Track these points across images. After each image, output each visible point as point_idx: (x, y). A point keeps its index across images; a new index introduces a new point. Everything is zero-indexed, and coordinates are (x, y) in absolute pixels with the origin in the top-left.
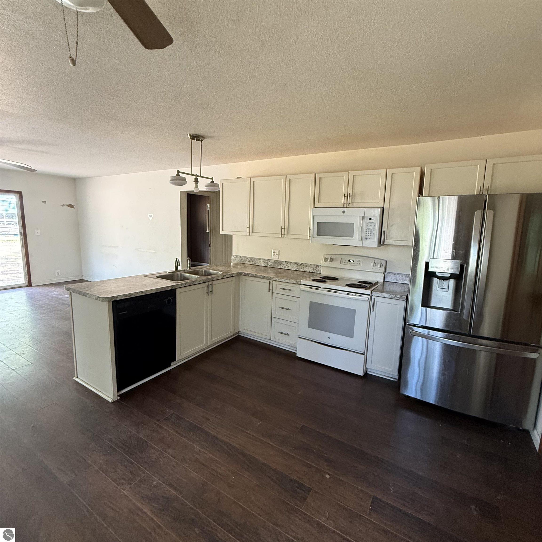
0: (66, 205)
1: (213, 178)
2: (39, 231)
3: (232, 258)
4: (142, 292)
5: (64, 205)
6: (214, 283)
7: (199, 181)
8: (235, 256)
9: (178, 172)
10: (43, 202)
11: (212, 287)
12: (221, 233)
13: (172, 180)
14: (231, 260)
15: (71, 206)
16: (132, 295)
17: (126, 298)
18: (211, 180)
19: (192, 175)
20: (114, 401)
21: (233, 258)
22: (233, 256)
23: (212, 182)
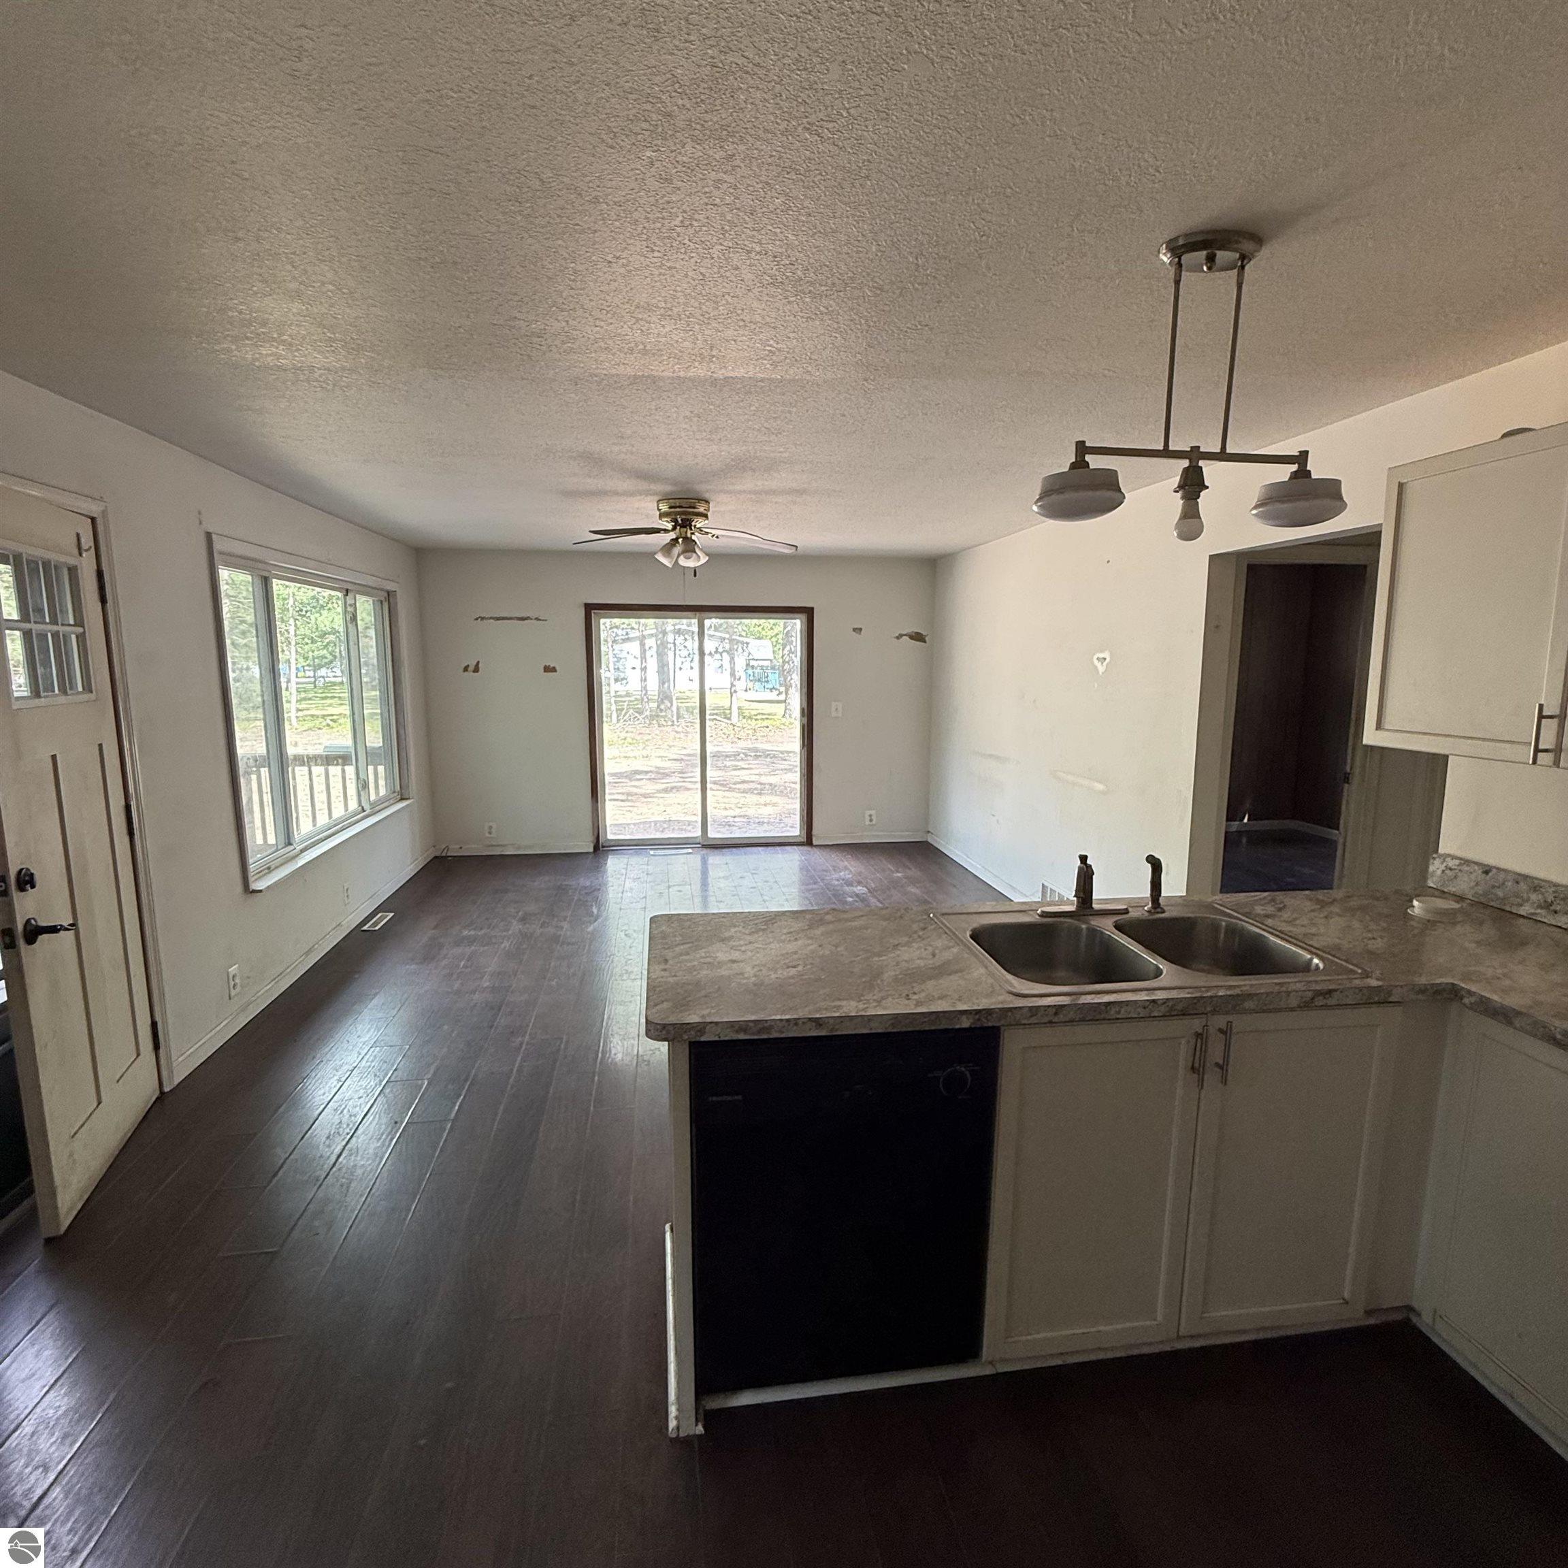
0: (905, 635)
1: (1304, 455)
2: (840, 705)
3: (1431, 868)
4: (818, 1022)
5: (901, 636)
6: (1240, 1023)
7: (1206, 484)
8: (1452, 863)
9: (1082, 448)
10: (854, 630)
11: (1227, 1046)
12: (1365, 741)
13: (1045, 494)
14: (1425, 879)
15: (918, 637)
16: (771, 1027)
17: (742, 1036)
18: (1294, 467)
19: (1166, 453)
20: (682, 1435)
21: (1436, 867)
22: (1437, 862)
23: (1302, 473)
